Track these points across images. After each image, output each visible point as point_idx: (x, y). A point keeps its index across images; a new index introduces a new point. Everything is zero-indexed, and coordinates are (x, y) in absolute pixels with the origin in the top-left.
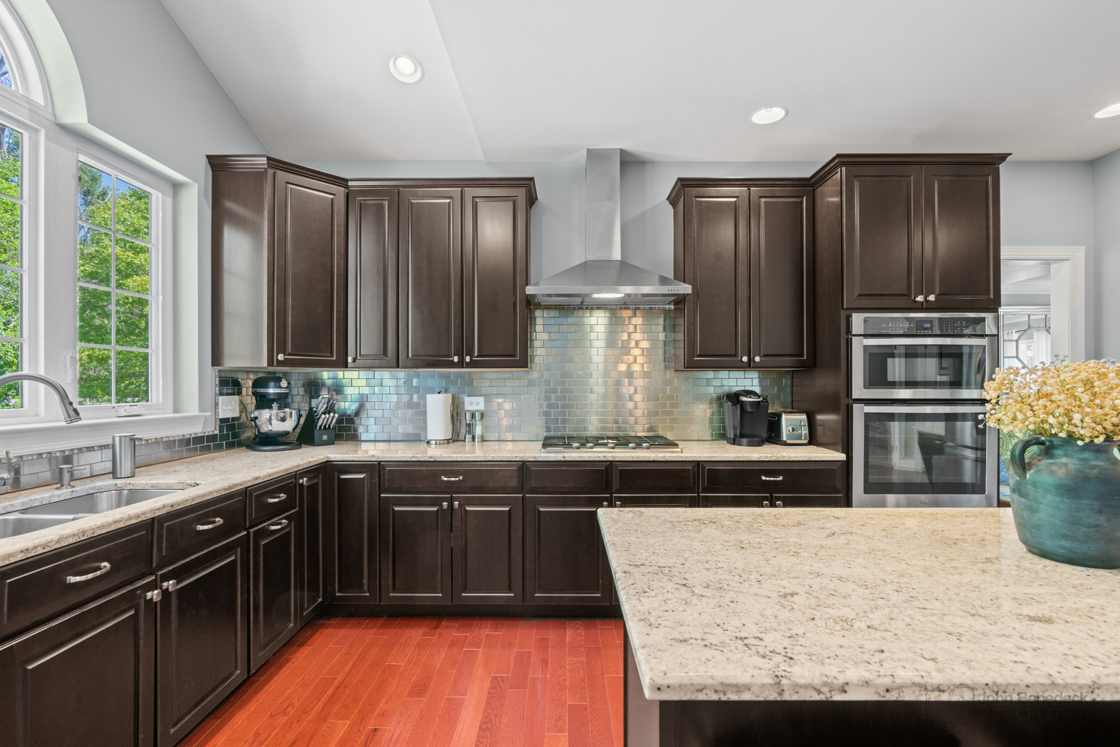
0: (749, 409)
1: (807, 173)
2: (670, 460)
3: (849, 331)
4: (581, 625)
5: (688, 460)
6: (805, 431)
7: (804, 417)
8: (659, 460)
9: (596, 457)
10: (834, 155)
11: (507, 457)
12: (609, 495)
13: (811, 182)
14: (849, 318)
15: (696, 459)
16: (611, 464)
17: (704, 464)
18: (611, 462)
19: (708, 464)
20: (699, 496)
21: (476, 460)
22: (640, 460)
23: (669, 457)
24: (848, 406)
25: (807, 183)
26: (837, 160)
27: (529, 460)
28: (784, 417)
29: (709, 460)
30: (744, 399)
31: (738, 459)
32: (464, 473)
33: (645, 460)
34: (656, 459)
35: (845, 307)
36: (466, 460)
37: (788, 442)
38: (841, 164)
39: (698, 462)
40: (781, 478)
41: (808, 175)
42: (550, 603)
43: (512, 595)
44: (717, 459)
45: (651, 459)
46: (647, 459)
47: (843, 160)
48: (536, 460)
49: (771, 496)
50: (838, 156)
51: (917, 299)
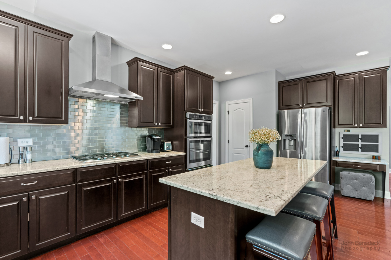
0: (156, 140)
1: (173, 68)
2: (139, 160)
3: (186, 117)
4: (104, 234)
5: (145, 159)
6: (171, 147)
7: (170, 142)
8: (135, 160)
9: (111, 162)
10: (183, 65)
11: (67, 167)
12: (116, 177)
13: (174, 71)
14: (186, 113)
15: (147, 159)
16: (117, 164)
17: (149, 160)
18: (117, 163)
19: (150, 160)
20: (148, 171)
21: (47, 171)
22: (128, 161)
23: (139, 159)
24: (185, 139)
25: (172, 71)
26: (184, 67)
27: (79, 167)
28: (165, 143)
29: (151, 158)
30: (154, 137)
31: (160, 157)
32: (38, 179)
33: (130, 161)
34: (134, 160)
35: (185, 110)
36: (40, 172)
37: (167, 150)
38: (185, 69)
39: (148, 160)
40: (171, 162)
41: (173, 69)
42: (90, 230)
43: (69, 233)
44: (154, 158)
45: (133, 160)
46: (131, 161)
47: (185, 68)
48: (83, 167)
49: (168, 168)
50: (184, 66)
51: (199, 110)
